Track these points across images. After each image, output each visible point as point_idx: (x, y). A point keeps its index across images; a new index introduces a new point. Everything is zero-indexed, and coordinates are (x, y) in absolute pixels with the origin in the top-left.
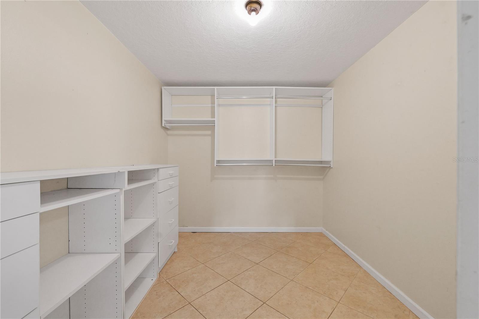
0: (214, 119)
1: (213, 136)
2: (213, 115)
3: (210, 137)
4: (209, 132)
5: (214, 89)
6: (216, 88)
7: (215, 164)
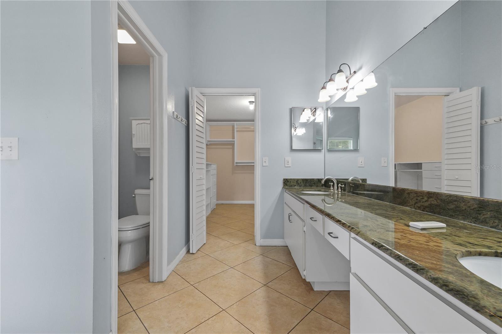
0: (234, 140)
1: (233, 149)
2: (233, 138)
3: (231, 149)
4: (231, 147)
5: (234, 123)
6: (235, 123)
7: (235, 164)
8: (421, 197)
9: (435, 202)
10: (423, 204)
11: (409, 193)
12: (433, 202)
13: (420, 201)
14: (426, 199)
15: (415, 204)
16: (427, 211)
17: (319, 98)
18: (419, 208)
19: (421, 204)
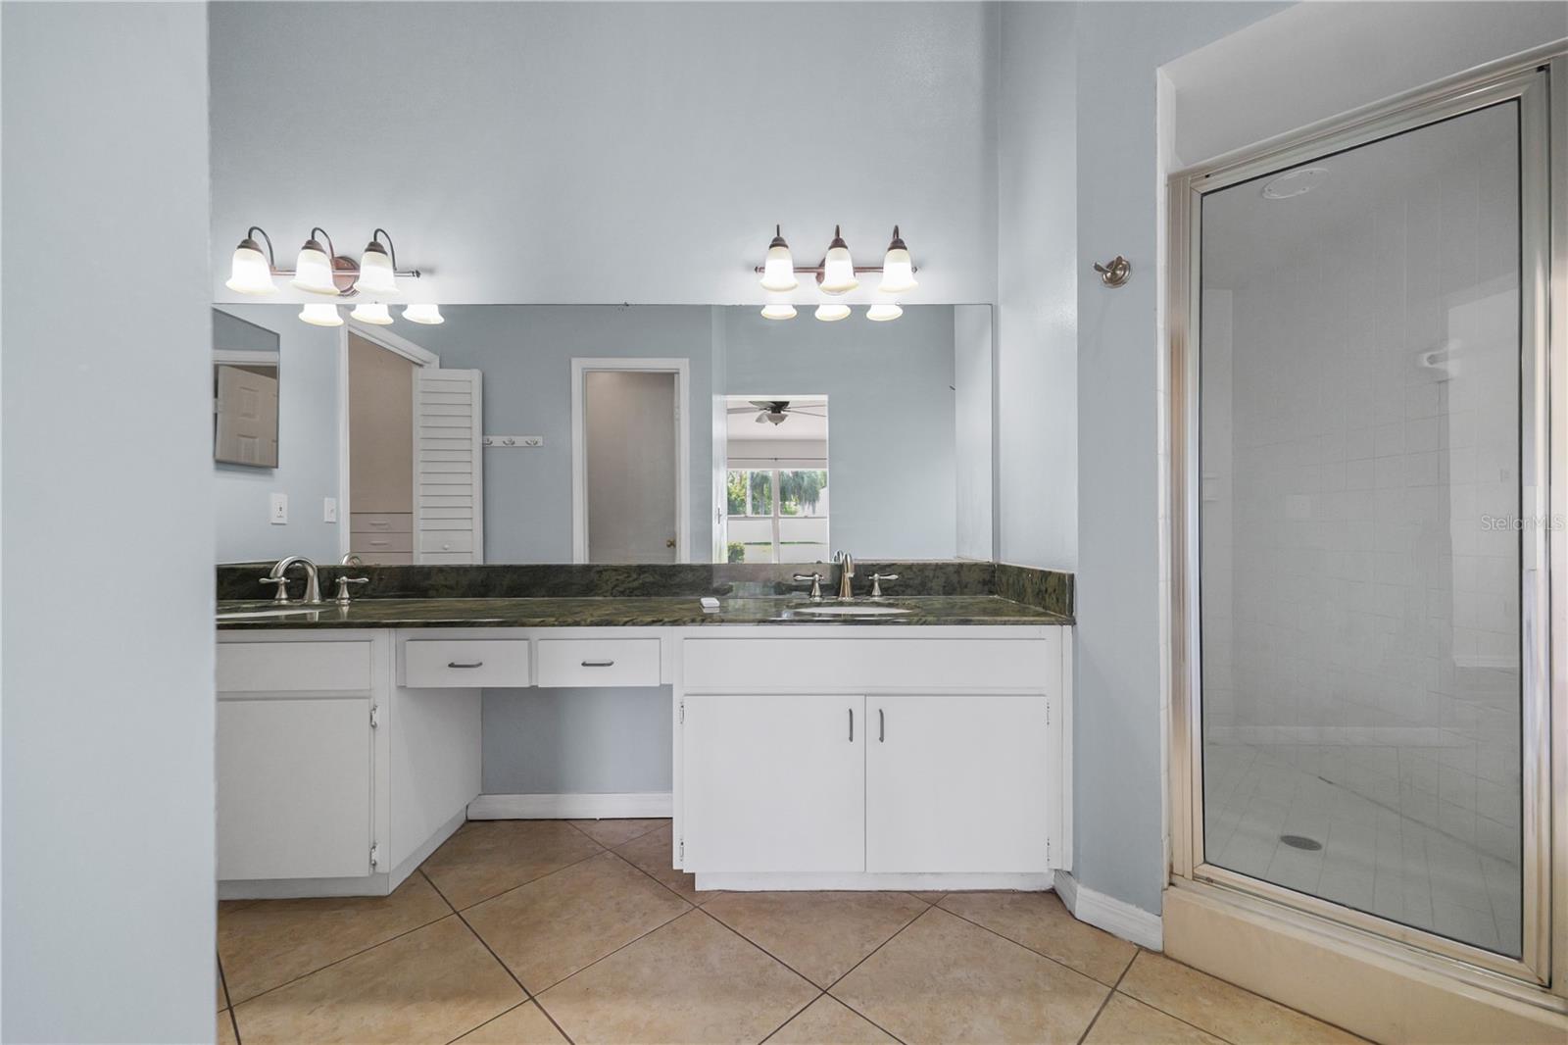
8: (626, 575)
9: (651, 579)
10: (630, 585)
11: (600, 572)
12: (647, 580)
13: (623, 582)
14: (635, 576)
15: (613, 589)
16: (636, 596)
17: (231, 277)
18: (622, 593)
19: (626, 585)
